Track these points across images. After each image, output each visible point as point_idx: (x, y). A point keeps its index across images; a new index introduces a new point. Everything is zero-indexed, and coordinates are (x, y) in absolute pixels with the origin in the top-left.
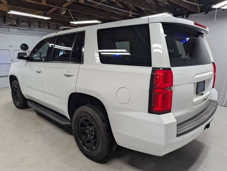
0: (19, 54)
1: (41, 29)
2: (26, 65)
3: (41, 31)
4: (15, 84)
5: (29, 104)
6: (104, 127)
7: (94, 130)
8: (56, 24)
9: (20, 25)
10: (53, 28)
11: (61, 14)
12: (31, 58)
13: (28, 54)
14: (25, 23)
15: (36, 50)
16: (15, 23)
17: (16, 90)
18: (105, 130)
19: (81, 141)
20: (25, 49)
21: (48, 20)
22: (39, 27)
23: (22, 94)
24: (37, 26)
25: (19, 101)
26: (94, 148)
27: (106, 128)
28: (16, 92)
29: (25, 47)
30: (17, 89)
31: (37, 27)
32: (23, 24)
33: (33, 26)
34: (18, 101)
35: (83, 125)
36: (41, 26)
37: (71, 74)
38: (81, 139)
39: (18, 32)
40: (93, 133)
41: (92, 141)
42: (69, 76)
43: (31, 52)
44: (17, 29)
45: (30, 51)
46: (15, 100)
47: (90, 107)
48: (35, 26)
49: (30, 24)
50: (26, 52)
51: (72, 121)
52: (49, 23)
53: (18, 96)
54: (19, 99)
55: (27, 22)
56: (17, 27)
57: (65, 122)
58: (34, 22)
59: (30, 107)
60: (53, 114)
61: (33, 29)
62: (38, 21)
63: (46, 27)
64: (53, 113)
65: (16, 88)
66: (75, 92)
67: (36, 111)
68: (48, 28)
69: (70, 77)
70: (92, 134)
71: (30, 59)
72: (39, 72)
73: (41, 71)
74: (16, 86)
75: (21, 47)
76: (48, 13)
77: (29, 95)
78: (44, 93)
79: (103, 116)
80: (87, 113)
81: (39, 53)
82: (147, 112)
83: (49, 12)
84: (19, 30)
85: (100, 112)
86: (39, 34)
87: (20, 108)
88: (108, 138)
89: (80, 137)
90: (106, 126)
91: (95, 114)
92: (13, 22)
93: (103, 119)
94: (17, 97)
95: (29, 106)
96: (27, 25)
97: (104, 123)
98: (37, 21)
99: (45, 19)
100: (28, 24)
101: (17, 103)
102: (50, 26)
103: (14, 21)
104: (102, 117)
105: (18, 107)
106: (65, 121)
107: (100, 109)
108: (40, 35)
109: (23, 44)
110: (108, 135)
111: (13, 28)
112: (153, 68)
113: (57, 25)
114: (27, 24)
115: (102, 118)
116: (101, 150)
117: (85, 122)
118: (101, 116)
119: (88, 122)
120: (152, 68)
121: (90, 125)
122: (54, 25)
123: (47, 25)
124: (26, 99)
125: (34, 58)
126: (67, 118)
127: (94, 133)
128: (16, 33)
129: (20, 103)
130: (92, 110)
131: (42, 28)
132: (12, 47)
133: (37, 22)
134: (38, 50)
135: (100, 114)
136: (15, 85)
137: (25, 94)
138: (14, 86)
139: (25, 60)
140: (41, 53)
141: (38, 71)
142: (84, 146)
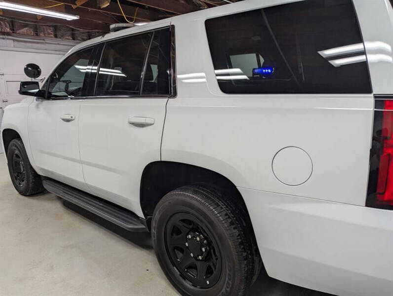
0: (23, 84)
1: (58, 41)
2: (37, 106)
3: (59, 44)
4: (16, 148)
5: (47, 186)
6: (236, 238)
7: (205, 242)
8: (87, 31)
9: (19, 33)
10: (82, 39)
11: (99, 8)
12: (47, 92)
13: (41, 85)
14: (27, 28)
15: (57, 76)
16: (8, 30)
17: (18, 159)
18: (238, 243)
19: (175, 268)
20: (34, 74)
21: (74, 20)
22: (56, 36)
23: (31, 167)
24: (51, 34)
25: (25, 181)
26: (208, 282)
27: (240, 240)
28: (17, 163)
29: (33, 70)
30: (19, 157)
31: (52, 37)
32: (23, 30)
33: (43, 35)
34: (23, 181)
35: (176, 231)
36: (59, 34)
37: (148, 121)
38: (174, 265)
39: (14, 47)
40: (204, 250)
41: (202, 267)
42: (142, 125)
43: (47, 81)
44: (12, 41)
45: (45, 78)
46: (16, 179)
47: (195, 192)
48: (46, 35)
49: (37, 31)
50: (38, 79)
51: (149, 222)
52: (73, 30)
53: (22, 170)
54: (26, 177)
55: (31, 28)
56: (11, 35)
57: (131, 223)
58: (44, 27)
59: (48, 193)
60: (101, 207)
61: (44, 40)
62: (53, 26)
63: (68, 36)
64: (101, 204)
65: (17, 156)
66: (160, 160)
67: (60, 198)
68: (71, 38)
69: (145, 128)
70: (201, 250)
71: (45, 95)
72: (68, 121)
73: (73, 118)
74: (17, 152)
75: (26, 70)
76: (74, 7)
77: (46, 168)
78: (82, 163)
79: (230, 211)
80: (191, 206)
81: (63, 81)
82: (364, 204)
83: (76, 5)
84: (16, 43)
85: (220, 203)
86: (56, 51)
87: (28, 194)
88: (245, 262)
89: (170, 258)
90: (239, 235)
91: (212, 208)
92: (4, 26)
93: (230, 220)
94: (21, 173)
95: (45, 189)
96: (31, 33)
97: (234, 228)
98: (50, 26)
99: (67, 19)
100: (34, 31)
101: (20, 184)
102: (77, 35)
103: (6, 25)
104: (226, 215)
105: (23, 193)
106: (130, 221)
107: (219, 196)
108: (58, 52)
109: (29, 65)
110: (245, 254)
111: (3, 39)
112: (375, 97)
113: (89, 32)
114: (32, 30)
115: (227, 217)
116: (228, 290)
117: (181, 225)
118: (224, 213)
119: (190, 224)
120: (372, 95)
121: (194, 232)
122: (83, 33)
123: (69, 33)
124: (39, 176)
125: (53, 94)
126: (137, 216)
127: (206, 249)
128: (11, 49)
129: (28, 184)
130: (202, 198)
131: (60, 38)
132: (3, 75)
133: (51, 28)
134: (61, 75)
135: (222, 208)
136: (15, 150)
137: (38, 167)
138: (13, 152)
139: (35, 97)
140: (67, 82)
141: (68, 117)
142: (184, 279)
